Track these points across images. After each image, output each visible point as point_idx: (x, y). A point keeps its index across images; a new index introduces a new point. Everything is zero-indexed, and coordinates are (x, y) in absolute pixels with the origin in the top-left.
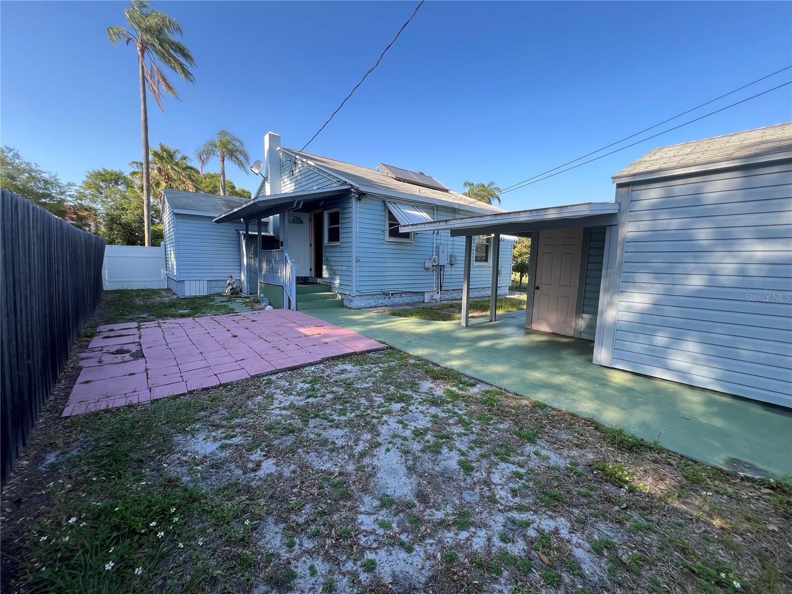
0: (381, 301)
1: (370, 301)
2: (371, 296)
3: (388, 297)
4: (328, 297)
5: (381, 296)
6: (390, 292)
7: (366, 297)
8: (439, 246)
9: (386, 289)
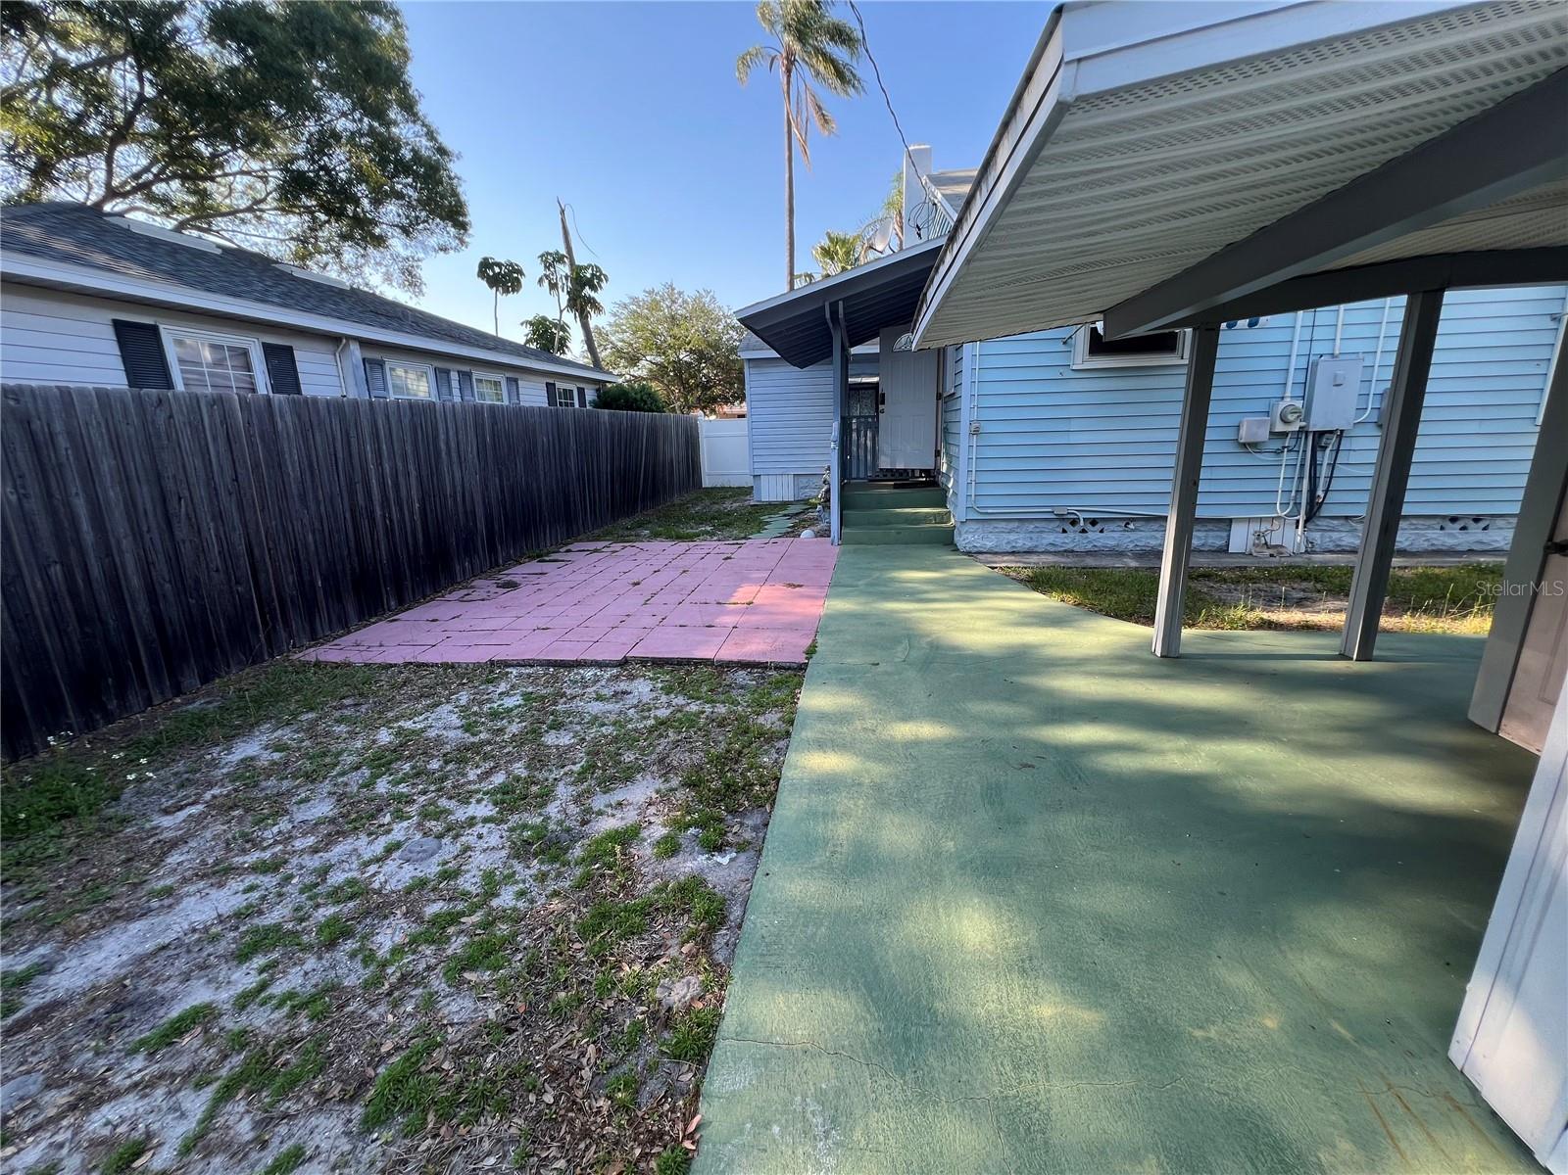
0: (1050, 538)
1: (1012, 537)
2: (1016, 524)
3: (1077, 528)
4: (926, 518)
5: (1052, 525)
6: (1082, 516)
7: (1003, 524)
8: (1315, 365)
9: (1069, 505)
